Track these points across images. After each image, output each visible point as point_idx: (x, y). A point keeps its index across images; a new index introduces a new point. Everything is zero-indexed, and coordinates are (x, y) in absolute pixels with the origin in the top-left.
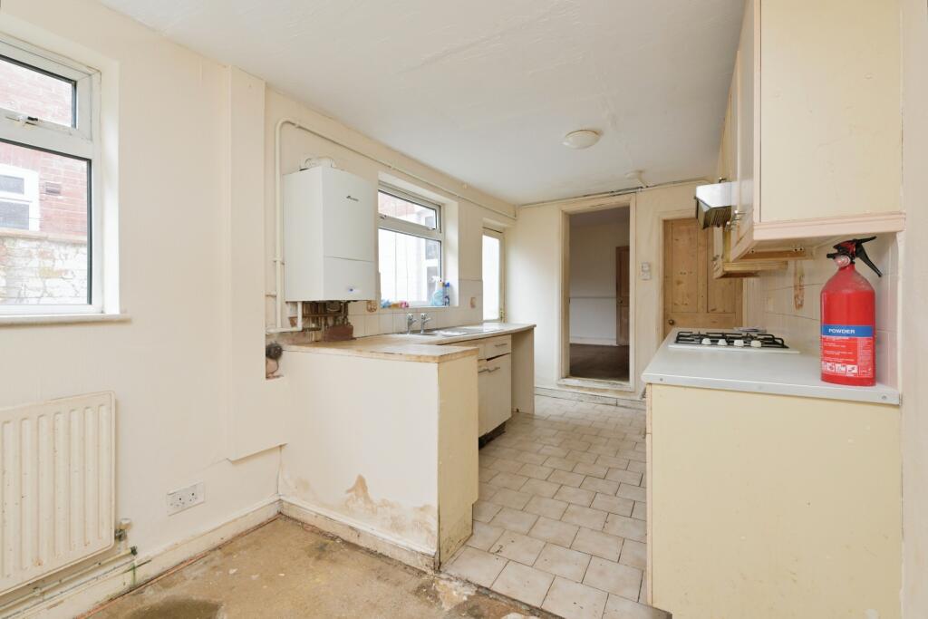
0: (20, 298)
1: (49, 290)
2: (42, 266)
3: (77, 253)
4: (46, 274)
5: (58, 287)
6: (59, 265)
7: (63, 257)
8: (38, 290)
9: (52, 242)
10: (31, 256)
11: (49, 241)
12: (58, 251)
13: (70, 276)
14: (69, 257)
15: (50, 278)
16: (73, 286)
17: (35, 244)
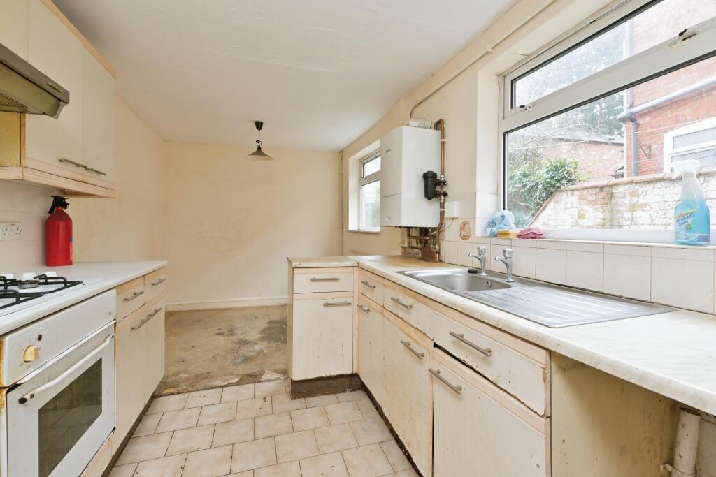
0: (620, 226)
1: (635, 220)
2: (631, 202)
3: (654, 188)
4: (633, 208)
5: (640, 217)
6: (641, 200)
7: (644, 194)
8: (629, 219)
9: (637, 183)
10: (625, 196)
11: (636, 183)
12: (641, 189)
13: (648, 208)
14: (648, 193)
15: (635, 210)
16: (650, 215)
17: (627, 186)
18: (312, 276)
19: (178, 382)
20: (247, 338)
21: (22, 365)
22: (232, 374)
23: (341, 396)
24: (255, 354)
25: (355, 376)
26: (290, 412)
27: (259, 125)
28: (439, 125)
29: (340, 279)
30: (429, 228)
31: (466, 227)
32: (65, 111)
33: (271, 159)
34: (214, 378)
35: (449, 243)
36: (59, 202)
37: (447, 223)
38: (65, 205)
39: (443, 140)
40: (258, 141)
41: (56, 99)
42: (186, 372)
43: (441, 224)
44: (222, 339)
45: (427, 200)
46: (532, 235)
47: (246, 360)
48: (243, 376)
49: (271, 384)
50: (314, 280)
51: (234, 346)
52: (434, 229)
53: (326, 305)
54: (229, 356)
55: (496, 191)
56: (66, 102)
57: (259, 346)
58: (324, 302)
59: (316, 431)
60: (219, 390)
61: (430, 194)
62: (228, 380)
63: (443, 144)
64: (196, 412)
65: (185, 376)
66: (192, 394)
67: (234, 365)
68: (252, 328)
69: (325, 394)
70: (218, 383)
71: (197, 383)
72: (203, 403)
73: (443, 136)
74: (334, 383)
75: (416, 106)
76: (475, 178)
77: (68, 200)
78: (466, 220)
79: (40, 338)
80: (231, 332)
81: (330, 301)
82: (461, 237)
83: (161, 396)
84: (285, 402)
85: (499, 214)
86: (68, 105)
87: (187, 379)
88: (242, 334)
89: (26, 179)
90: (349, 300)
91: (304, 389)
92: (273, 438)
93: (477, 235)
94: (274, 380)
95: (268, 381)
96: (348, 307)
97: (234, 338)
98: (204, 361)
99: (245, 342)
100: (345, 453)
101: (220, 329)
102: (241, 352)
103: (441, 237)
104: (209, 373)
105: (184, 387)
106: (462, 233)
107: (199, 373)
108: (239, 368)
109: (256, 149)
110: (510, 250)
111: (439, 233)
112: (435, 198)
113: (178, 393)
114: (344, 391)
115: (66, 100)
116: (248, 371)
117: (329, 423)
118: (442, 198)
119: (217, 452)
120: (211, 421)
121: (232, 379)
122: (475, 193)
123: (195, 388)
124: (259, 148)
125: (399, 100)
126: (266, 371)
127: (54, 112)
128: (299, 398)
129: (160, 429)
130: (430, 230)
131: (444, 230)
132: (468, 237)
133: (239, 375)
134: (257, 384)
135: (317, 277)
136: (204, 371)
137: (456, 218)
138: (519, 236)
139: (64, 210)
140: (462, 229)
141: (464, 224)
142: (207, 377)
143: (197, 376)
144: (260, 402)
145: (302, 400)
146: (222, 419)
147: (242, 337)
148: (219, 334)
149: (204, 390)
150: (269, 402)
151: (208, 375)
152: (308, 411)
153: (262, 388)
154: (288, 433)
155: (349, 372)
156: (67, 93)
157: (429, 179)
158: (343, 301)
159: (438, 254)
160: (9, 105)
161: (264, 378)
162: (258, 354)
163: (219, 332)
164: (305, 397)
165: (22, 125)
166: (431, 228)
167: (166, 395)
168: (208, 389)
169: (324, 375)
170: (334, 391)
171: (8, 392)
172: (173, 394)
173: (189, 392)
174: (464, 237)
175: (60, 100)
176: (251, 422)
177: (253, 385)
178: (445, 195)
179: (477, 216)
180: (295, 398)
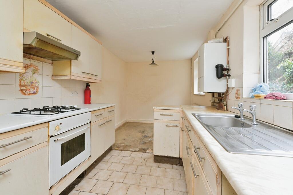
18: (161, 113)
19: (120, 146)
20: (148, 135)
21: (55, 130)
22: (137, 147)
23: (175, 166)
24: (148, 141)
25: (180, 159)
26: (151, 167)
27: (153, 53)
28: (226, 40)
29: (173, 115)
30: (221, 93)
31: (238, 92)
32: (80, 58)
33: (158, 65)
34: (131, 147)
35: (231, 101)
36: (88, 85)
37: (230, 90)
38: (89, 86)
39: (228, 47)
40: (153, 59)
41: (77, 55)
42: (124, 143)
43: (227, 91)
44: (140, 134)
45: (218, 78)
46: (274, 97)
47: (144, 143)
48: (141, 149)
49: (149, 154)
50: (162, 115)
51: (142, 137)
52: (223, 93)
53: (167, 126)
54: (139, 141)
55: (258, 72)
56: (80, 55)
57: (151, 139)
58: (167, 124)
59: (158, 178)
60: (131, 152)
61: (220, 75)
62: (135, 149)
63: (228, 49)
64: (121, 158)
65: (123, 144)
66: (123, 151)
67: (140, 144)
68: (151, 132)
69: (168, 164)
70: (132, 149)
71: (125, 148)
72: (124, 156)
73: (228, 45)
74: (172, 160)
75: (217, 33)
76: (243, 66)
77: (90, 84)
78: (238, 89)
79: (61, 124)
80: (143, 132)
81: (169, 124)
82: (236, 98)
83: (114, 150)
84: (151, 163)
85: (260, 85)
86: (80, 56)
87: (123, 146)
88: (147, 133)
89: (71, 78)
90: (178, 125)
91: (159, 159)
92: (141, 175)
93: (243, 97)
94: (151, 153)
95: (148, 153)
96: (177, 128)
97: (143, 134)
98: (131, 141)
99: (146, 136)
100: (166, 190)
101: (140, 130)
102: (144, 140)
103: (227, 97)
104: (130, 145)
105: (121, 148)
106: (237, 96)
107: (127, 145)
108: (141, 146)
109: (152, 62)
110: (255, 105)
111: (226, 96)
112: (222, 78)
113: (119, 150)
114: (177, 165)
115: (79, 54)
116: (143, 148)
117: (165, 176)
118: (228, 77)
119: (122, 174)
120: (124, 162)
121: (137, 149)
122: (243, 74)
123: (124, 150)
124: (153, 62)
125: (210, 31)
126: (149, 149)
127: (76, 58)
128: (157, 163)
129: (109, 161)
130: (221, 94)
131: (229, 94)
132: (239, 98)
133: (139, 148)
134: (144, 153)
135: (164, 113)
136: (129, 144)
137: (234, 88)
138: (265, 98)
139: (89, 87)
140: (237, 93)
141: (238, 91)
142: (129, 147)
143: (127, 146)
144: (142, 160)
145: (158, 164)
146: (128, 163)
147: (146, 134)
148: (139, 132)
149: (127, 151)
150: (145, 161)
151: (130, 146)
152: (158, 169)
153: (145, 155)
154: (147, 175)
155: (178, 157)
156: (80, 52)
157: (219, 68)
158: (175, 125)
159: (225, 107)
160: (62, 58)
161: (148, 151)
162: (149, 142)
163: (140, 131)
164: (159, 163)
165: (71, 63)
166: (222, 93)
167: (115, 150)
168: (128, 151)
169: (166, 155)
170: (172, 163)
171: (50, 137)
172: (117, 150)
173: (122, 150)
174: (238, 98)
175: (78, 55)
176: (136, 167)
177: (142, 153)
178: (229, 76)
179: (243, 87)
180: (155, 162)
